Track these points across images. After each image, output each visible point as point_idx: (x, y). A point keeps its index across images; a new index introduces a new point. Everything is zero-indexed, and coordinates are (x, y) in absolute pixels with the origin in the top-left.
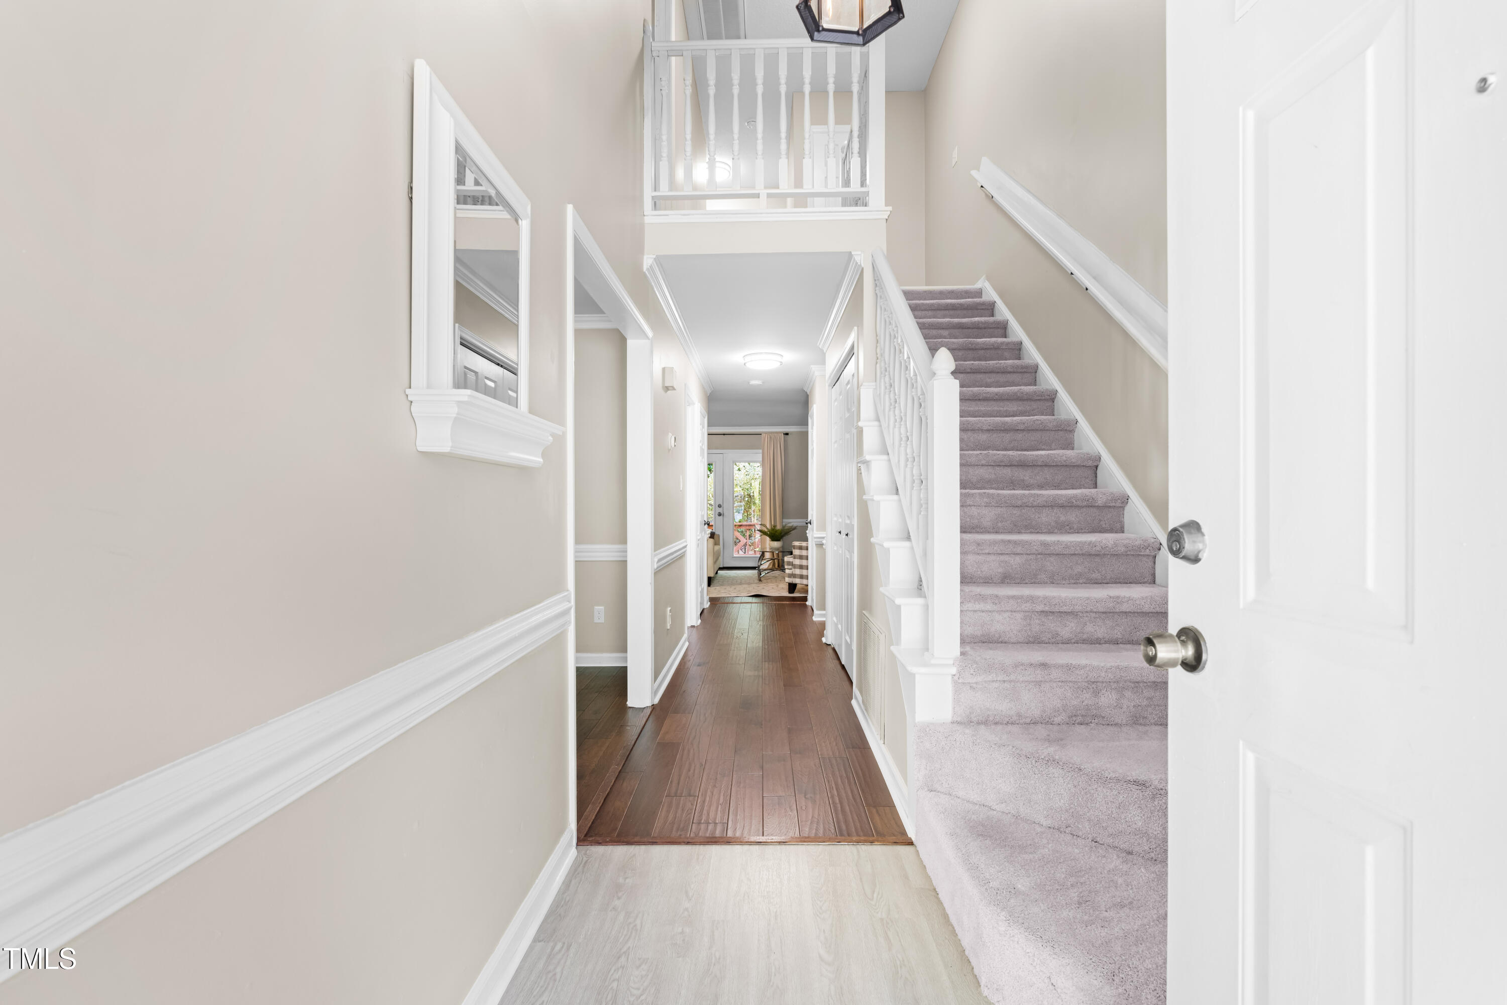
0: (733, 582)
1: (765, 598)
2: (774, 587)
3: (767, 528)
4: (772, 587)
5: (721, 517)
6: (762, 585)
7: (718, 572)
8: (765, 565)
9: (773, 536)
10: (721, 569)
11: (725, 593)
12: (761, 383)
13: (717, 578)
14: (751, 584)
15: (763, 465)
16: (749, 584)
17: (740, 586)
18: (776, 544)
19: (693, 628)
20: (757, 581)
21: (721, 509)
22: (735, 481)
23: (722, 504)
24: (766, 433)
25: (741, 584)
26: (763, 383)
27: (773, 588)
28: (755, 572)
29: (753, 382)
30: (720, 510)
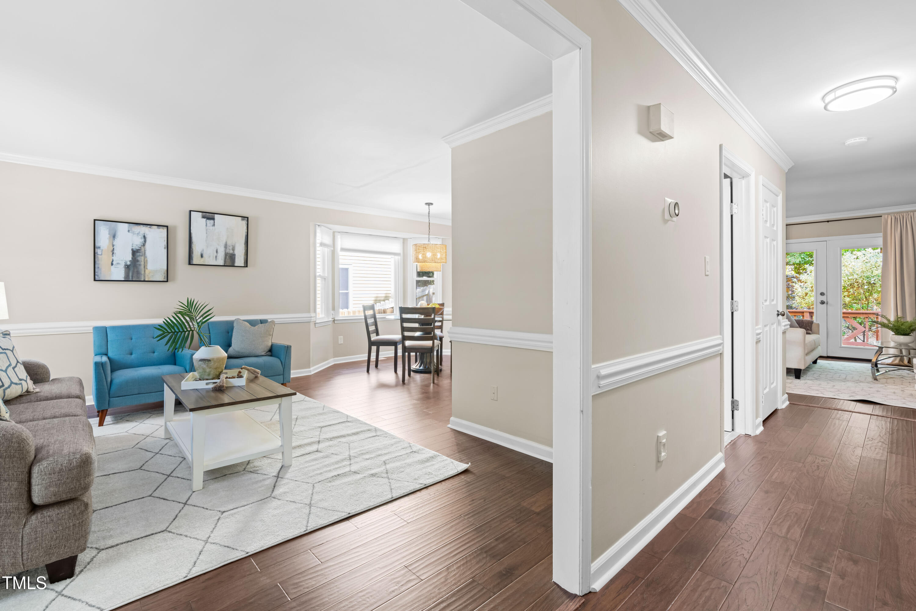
0: (832, 376)
1: (878, 406)
2: (896, 391)
3: (889, 320)
4: (893, 391)
5: (825, 305)
6: (877, 386)
7: (818, 361)
8: (885, 360)
9: (897, 330)
10: (821, 357)
11: (817, 390)
12: (866, 140)
13: (814, 369)
14: (861, 382)
15: (884, 250)
16: (858, 381)
17: (843, 383)
18: (902, 339)
19: (747, 438)
20: (870, 379)
21: (825, 296)
22: (843, 268)
23: (825, 292)
24: (888, 214)
25: (845, 380)
26: (868, 139)
27: (894, 393)
28: (868, 366)
29: (850, 142)
30: (824, 298)
